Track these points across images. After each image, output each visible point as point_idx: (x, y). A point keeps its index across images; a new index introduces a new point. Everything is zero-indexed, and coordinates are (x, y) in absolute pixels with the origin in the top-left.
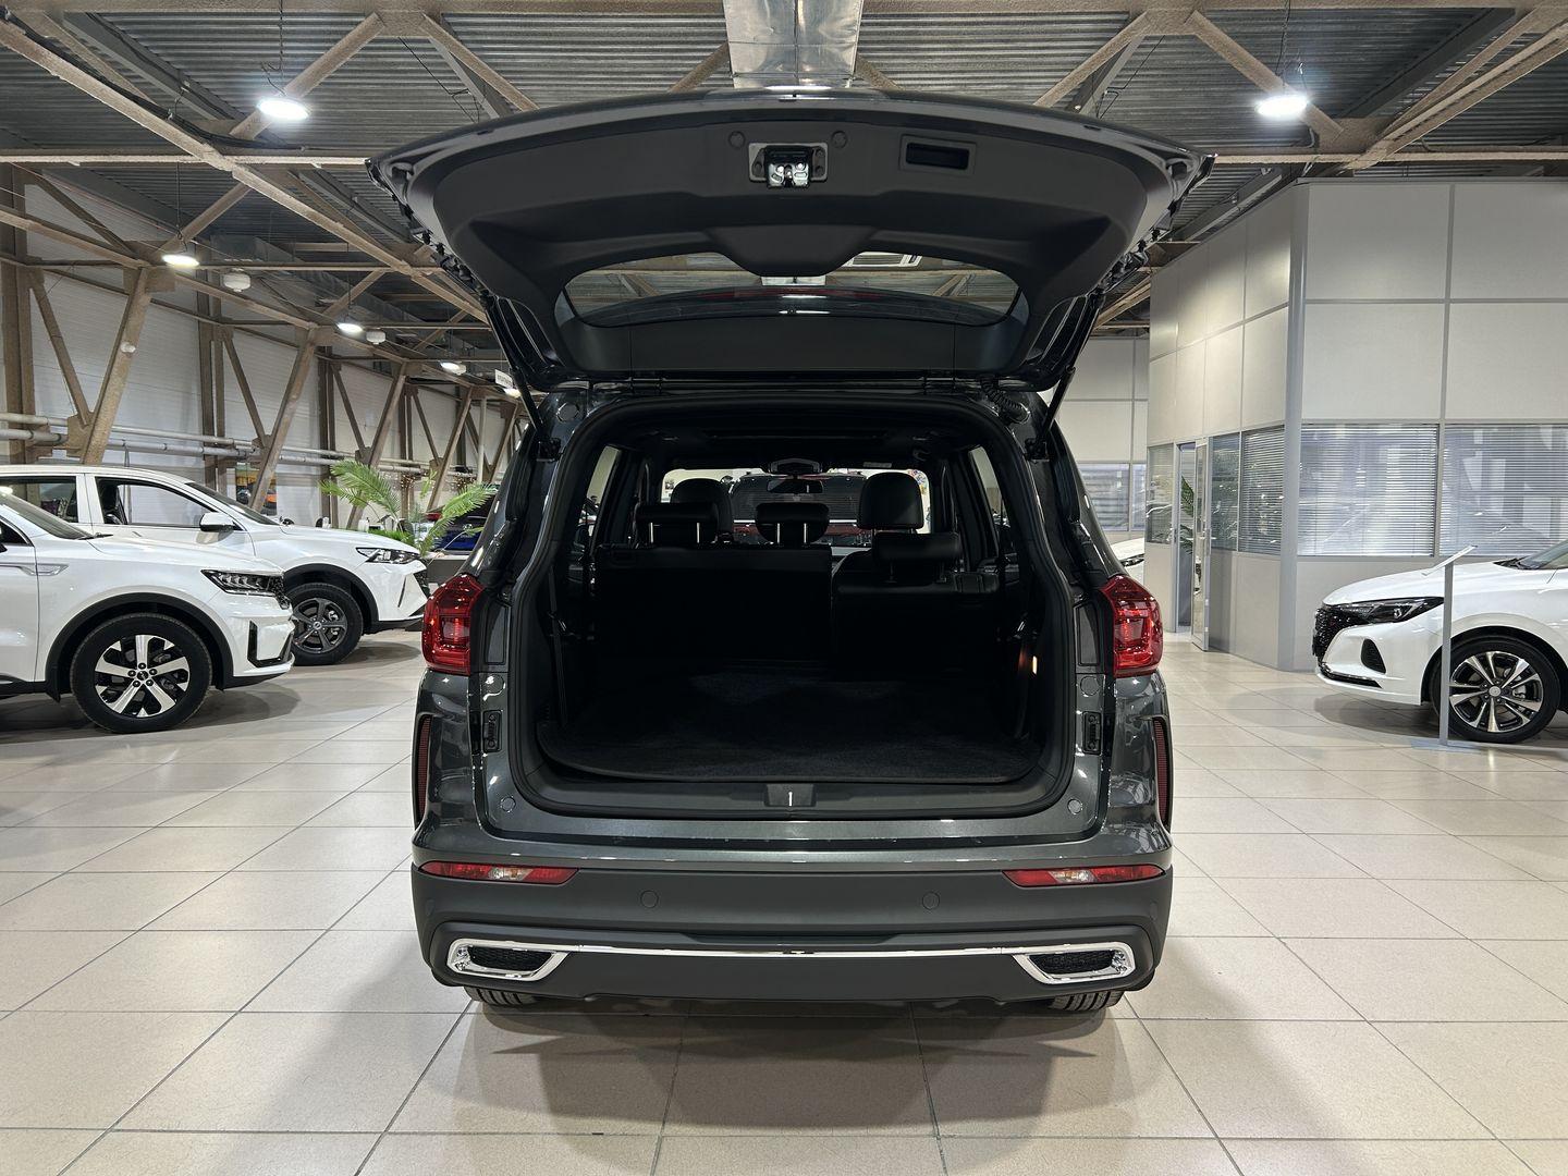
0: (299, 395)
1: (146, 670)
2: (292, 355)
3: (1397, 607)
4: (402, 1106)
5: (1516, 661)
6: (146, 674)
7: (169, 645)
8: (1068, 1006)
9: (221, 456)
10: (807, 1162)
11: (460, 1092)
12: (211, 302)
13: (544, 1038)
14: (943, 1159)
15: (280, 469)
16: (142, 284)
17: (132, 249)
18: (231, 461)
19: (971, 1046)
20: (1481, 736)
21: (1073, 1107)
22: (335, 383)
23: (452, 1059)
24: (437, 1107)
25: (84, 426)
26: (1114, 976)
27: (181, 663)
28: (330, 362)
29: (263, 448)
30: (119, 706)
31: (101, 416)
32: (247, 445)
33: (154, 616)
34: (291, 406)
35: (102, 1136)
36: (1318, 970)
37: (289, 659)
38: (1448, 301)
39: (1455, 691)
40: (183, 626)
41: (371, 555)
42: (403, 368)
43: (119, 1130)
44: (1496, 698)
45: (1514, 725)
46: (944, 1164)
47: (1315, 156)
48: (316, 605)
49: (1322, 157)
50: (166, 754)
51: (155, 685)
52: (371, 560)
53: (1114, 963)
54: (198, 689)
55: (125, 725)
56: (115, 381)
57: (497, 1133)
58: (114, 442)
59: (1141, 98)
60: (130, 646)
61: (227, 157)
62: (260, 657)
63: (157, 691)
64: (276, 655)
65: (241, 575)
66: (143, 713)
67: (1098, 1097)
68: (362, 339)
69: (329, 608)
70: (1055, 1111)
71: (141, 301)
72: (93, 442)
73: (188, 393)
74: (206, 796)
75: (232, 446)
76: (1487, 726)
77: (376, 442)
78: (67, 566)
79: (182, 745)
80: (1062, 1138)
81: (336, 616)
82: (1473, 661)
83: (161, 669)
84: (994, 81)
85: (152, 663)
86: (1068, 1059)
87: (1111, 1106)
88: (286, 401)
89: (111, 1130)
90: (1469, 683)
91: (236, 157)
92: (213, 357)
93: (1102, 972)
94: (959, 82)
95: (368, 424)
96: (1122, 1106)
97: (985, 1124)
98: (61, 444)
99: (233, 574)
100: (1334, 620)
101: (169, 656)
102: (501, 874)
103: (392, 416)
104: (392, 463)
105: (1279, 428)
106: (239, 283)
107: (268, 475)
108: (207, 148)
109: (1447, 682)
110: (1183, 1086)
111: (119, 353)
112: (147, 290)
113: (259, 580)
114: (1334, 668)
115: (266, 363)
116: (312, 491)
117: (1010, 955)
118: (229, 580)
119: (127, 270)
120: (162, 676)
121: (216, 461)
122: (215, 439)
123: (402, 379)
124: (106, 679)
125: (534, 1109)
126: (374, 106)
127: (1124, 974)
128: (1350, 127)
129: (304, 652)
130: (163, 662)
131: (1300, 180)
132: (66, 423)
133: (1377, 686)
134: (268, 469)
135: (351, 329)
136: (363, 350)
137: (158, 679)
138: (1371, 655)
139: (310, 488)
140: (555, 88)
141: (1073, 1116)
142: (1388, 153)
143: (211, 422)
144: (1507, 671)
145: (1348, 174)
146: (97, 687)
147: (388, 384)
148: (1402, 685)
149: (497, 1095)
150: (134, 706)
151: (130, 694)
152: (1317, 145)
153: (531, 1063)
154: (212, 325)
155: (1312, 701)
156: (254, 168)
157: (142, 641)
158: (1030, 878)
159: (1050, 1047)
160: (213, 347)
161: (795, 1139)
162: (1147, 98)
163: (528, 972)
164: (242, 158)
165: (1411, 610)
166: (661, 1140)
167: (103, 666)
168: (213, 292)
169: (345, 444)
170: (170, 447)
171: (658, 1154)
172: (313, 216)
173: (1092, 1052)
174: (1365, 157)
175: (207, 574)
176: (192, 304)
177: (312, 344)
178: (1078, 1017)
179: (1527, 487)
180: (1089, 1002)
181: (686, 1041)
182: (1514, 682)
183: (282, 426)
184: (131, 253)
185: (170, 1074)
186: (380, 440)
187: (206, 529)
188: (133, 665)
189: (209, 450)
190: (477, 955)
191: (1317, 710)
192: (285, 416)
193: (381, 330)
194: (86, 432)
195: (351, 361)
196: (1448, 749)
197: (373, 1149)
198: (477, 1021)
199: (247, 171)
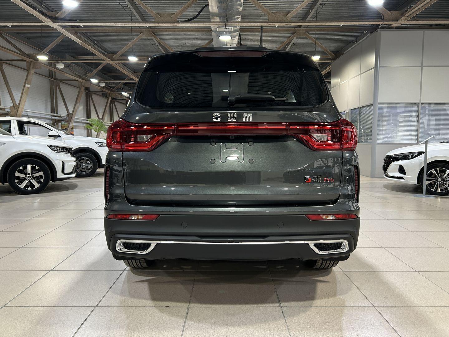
0: (80, 102)
1: (30, 175)
2: (77, 90)
3: (410, 155)
4: (103, 298)
5: (446, 171)
6: (30, 176)
7: (37, 168)
8: (320, 267)
9: (57, 119)
10: (238, 315)
11: (122, 294)
12: (53, 73)
13: (150, 278)
14: (283, 314)
15: (75, 124)
16: (32, 66)
17: (29, 56)
18: (60, 121)
19: (289, 279)
20: (435, 193)
21: (325, 297)
22: (91, 99)
23: (120, 284)
24: (114, 299)
25: (15, 109)
26: (342, 252)
27: (41, 173)
28: (89, 93)
29: (69, 117)
30: (22, 186)
31: (20, 106)
32: (65, 117)
33: (32, 159)
34: (77, 105)
35: (2, 308)
36: (398, 257)
37: (74, 173)
38: (422, 66)
39: (427, 180)
40: (41, 162)
41: (100, 145)
42: (111, 94)
43: (7, 306)
44: (440, 182)
45: (446, 190)
46: (284, 315)
47: (383, 22)
48: (84, 159)
49: (385, 22)
50: (37, 200)
51: (33, 180)
52: (100, 146)
53: (341, 247)
54: (46, 182)
55: (24, 192)
56: (24, 95)
57: (134, 307)
58: (24, 114)
59: (329, 9)
60: (25, 168)
61: (55, 23)
62: (65, 172)
63: (33, 181)
64: (70, 171)
65: (60, 147)
66: (30, 189)
67: (333, 294)
68: (98, 85)
69: (87, 160)
70: (319, 299)
71: (31, 71)
72: (18, 114)
73: (46, 101)
74: (47, 211)
75: (60, 117)
76: (437, 190)
77: (103, 116)
78: (6, 143)
79: (41, 197)
80: (322, 307)
81: (90, 163)
82: (433, 171)
83: (35, 175)
84: (286, 3)
85: (32, 173)
86: (321, 283)
87: (337, 297)
88: (76, 103)
89: (5, 306)
90: (431, 177)
91: (57, 23)
92: (54, 90)
93: (338, 250)
94: (275, 3)
95: (100, 112)
96: (341, 297)
97: (296, 303)
98: (8, 114)
99: (57, 147)
100: (389, 160)
101: (37, 171)
102: (134, 218)
103: (107, 109)
104: (108, 123)
105: (371, 105)
106: (60, 66)
107: (71, 125)
108: (49, 20)
109: (425, 177)
110: (360, 291)
111: (25, 87)
112: (33, 68)
113: (65, 149)
114: (390, 174)
115: (70, 93)
116: (84, 131)
117: (307, 244)
118: (56, 148)
119: (27, 62)
120: (36, 177)
121: (55, 121)
122: (55, 114)
123: (110, 98)
124: (18, 178)
125: (146, 299)
126: (100, 12)
127: (345, 251)
128: (395, 13)
129: (80, 173)
130: (36, 173)
131: (378, 30)
132: (10, 108)
133: (404, 179)
134: (71, 123)
135: (94, 81)
136: (98, 89)
137: (34, 178)
138: (402, 170)
139: (83, 130)
140: (154, 6)
141: (326, 300)
142: (405, 21)
143: (54, 110)
144: (443, 174)
145: (392, 28)
146: (15, 180)
147: (106, 100)
148: (411, 179)
149: (133, 295)
150: (27, 186)
151: (25, 182)
152: (384, 19)
153: (145, 286)
154: (54, 81)
155: (382, 185)
156: (64, 27)
157: (29, 167)
158: (314, 217)
159: (315, 280)
160: (54, 87)
161: (233, 308)
162: (331, 9)
163: (143, 251)
164: (60, 24)
165: (414, 156)
166: (188, 308)
167: (17, 174)
168: (53, 70)
169: (94, 116)
170: (41, 116)
171: (187, 313)
172: (82, 43)
173: (329, 281)
174: (398, 22)
175: (49, 147)
176: (47, 74)
177: (83, 86)
178: (323, 271)
179: (441, 126)
180: (327, 265)
181: (197, 278)
182: (445, 177)
183: (75, 111)
184: (28, 56)
185: (26, 289)
186: (104, 116)
187: (50, 136)
188: (26, 174)
189: (53, 118)
190: (126, 245)
191: (384, 187)
192: (76, 108)
193: (104, 82)
194: (16, 111)
195: (95, 93)
196: (426, 197)
197: (92, 312)
198: (128, 273)
199: (61, 28)
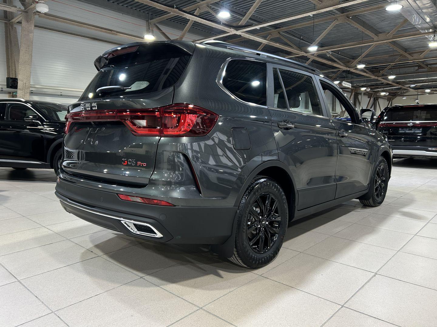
4: (80, 236)
57: (80, 246)
91: (240, 31)
108: (232, 30)
117: (120, 220)
166: (98, 257)
172: (268, 43)
197: (61, 241)
199: (245, 34)
